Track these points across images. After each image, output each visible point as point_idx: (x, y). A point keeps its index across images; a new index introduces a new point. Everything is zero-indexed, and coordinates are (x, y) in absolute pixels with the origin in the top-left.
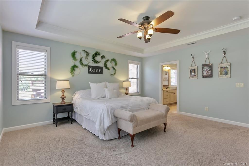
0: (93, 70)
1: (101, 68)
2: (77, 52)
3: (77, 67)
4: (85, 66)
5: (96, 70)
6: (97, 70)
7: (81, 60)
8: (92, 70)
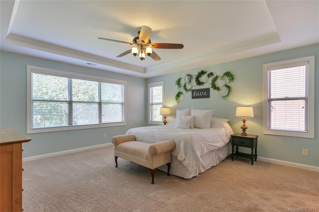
0: (197, 95)
1: (208, 90)
2: (182, 78)
3: (182, 93)
4: (189, 91)
5: (200, 94)
6: (202, 94)
7: (185, 86)
8: (195, 95)
